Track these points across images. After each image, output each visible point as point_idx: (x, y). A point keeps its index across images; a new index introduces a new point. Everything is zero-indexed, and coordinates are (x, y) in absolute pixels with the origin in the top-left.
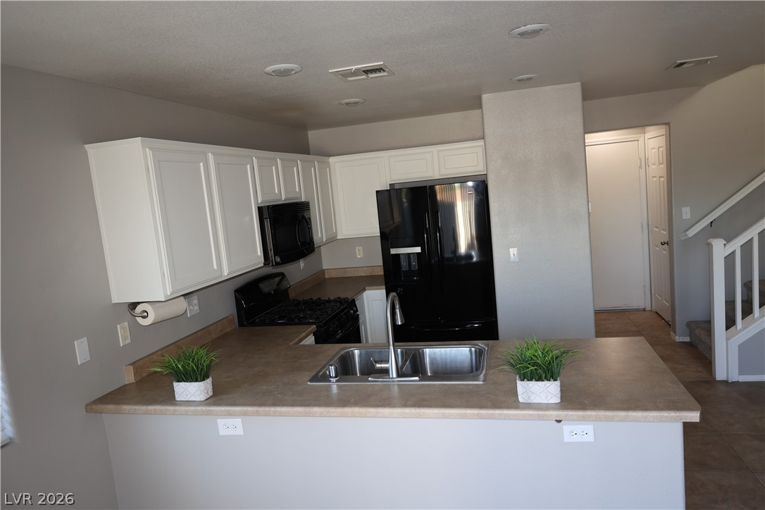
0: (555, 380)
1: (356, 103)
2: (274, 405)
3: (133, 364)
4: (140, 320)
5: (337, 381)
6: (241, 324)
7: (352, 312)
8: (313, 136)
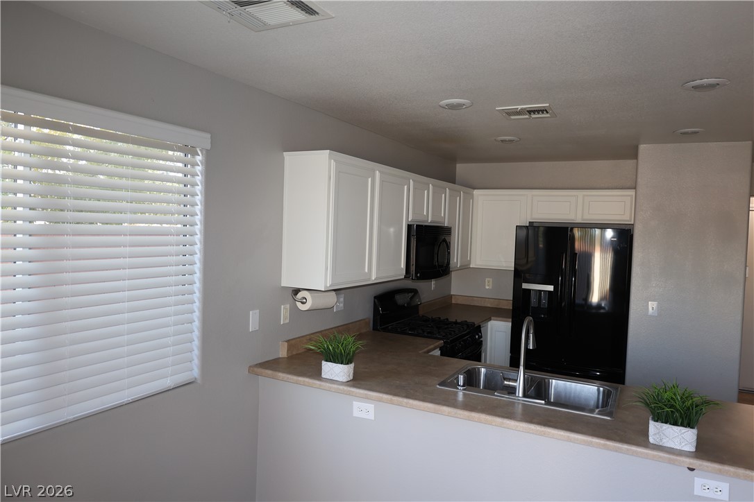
0: (692, 428)
1: (511, 141)
2: (407, 397)
3: (288, 341)
4: (299, 304)
5: (464, 390)
6: (375, 328)
7: (477, 337)
8: (461, 168)
